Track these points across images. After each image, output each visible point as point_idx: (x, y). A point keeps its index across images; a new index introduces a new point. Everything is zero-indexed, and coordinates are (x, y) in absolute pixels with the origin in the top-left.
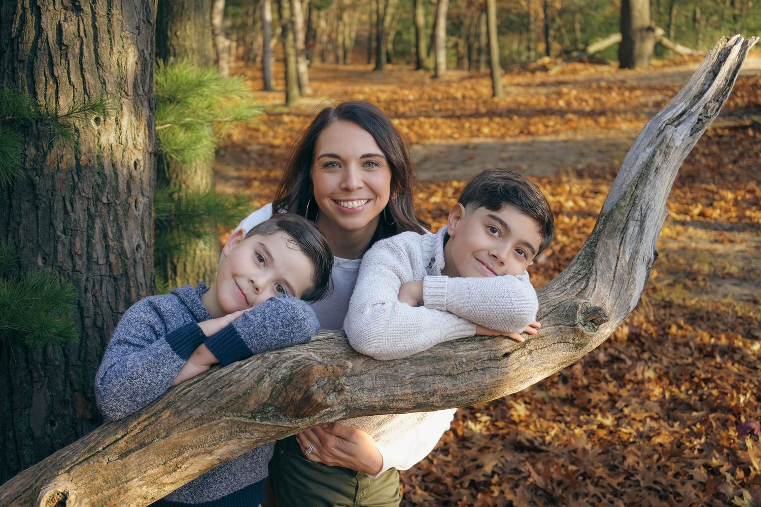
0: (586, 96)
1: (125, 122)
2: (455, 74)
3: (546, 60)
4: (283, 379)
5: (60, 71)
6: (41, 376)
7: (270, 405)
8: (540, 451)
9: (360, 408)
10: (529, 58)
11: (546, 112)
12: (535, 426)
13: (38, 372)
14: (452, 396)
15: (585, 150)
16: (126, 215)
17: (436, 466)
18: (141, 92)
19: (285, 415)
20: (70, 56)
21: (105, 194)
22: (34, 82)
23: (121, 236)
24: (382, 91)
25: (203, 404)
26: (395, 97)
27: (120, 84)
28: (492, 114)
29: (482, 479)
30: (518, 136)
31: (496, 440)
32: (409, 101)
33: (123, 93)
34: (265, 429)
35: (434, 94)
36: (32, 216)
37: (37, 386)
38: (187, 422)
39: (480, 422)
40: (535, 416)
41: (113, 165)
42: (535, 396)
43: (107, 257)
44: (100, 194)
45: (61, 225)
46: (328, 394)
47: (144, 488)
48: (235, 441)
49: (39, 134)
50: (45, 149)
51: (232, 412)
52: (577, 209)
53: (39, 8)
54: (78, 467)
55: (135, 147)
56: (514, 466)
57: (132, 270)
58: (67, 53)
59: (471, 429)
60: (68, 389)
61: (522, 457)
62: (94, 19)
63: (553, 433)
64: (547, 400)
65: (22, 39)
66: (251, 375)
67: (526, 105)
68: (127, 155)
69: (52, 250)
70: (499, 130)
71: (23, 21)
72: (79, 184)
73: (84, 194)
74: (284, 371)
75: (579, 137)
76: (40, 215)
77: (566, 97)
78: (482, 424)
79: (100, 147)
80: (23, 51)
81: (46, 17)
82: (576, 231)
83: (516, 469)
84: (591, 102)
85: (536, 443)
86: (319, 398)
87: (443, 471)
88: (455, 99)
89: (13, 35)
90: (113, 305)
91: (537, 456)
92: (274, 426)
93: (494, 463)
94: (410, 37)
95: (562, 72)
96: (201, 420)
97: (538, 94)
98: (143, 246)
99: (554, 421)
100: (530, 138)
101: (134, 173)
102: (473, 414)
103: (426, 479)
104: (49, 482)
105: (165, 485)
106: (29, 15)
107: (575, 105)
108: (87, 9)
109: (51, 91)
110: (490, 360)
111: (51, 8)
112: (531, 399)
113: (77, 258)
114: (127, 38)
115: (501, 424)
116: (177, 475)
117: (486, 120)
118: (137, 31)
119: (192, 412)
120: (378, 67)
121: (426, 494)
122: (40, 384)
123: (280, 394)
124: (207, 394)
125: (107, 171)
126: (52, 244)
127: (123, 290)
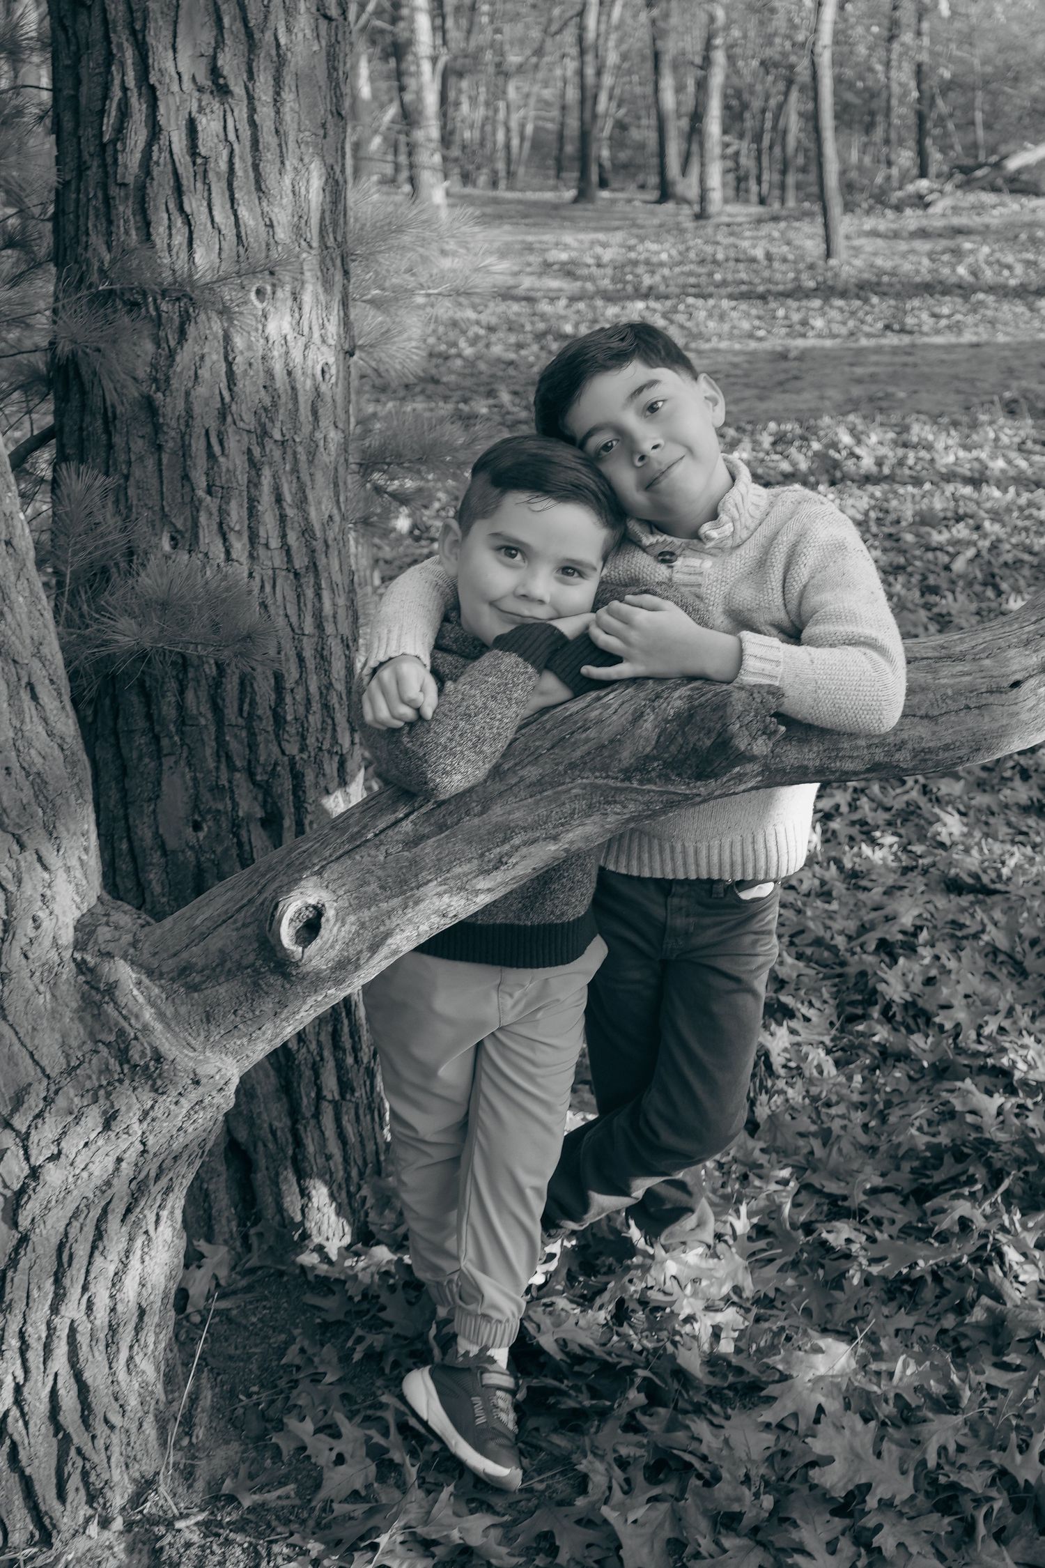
0: (1009, 259)
1: (307, 298)
2: (744, 212)
3: (924, 184)
4: (678, 715)
5: (194, 204)
6: (174, 744)
7: (655, 758)
8: (995, 892)
9: (784, 770)
10: (888, 178)
11: (932, 288)
12: (981, 850)
13: (171, 738)
14: (930, 751)
15: (1016, 363)
16: (311, 462)
17: (812, 919)
18: (330, 242)
19: (679, 775)
20: (211, 175)
21: (278, 424)
22: (148, 224)
23: (304, 500)
24: (605, 245)
25: (541, 761)
26: (633, 255)
27: (298, 227)
28: (828, 291)
29: (900, 937)
30: (881, 335)
31: (910, 875)
32: (662, 264)
33: (303, 243)
34: (646, 798)
35: (709, 249)
36: (150, 463)
37: (168, 762)
38: (516, 789)
39: (881, 846)
40: (977, 834)
41: (289, 373)
42: (973, 802)
43: (284, 536)
44: (269, 425)
45: (204, 478)
46: (754, 738)
47: (446, 898)
48: (596, 818)
49: (159, 316)
50: (172, 343)
51: (593, 770)
52: (1012, 473)
53: (152, 89)
54: (335, 866)
55: (324, 341)
56: (950, 917)
57: (324, 560)
58: (205, 171)
59: (867, 858)
60: (223, 766)
61: (965, 900)
62: (252, 110)
63: (1012, 862)
64: (995, 808)
65: (124, 145)
66: (621, 712)
67: (893, 274)
68: (311, 355)
69: (189, 523)
70: (844, 323)
71: (124, 112)
72: (234, 407)
73: (241, 425)
74: (678, 703)
75: (1001, 338)
76: (165, 461)
77: (970, 260)
78: (885, 850)
79: (267, 339)
80: (126, 167)
81: (167, 106)
82: (1015, 514)
83: (953, 922)
84: (1019, 269)
85: (985, 879)
86: (742, 743)
87: (827, 928)
88: (753, 260)
89: (106, 138)
90: (294, 620)
91: (989, 900)
92: (662, 793)
93: (916, 912)
94: (644, 133)
95: (956, 210)
96: (539, 785)
97: (912, 251)
98: (337, 518)
99: (1013, 843)
100: (906, 339)
101: (324, 388)
102: (867, 833)
103: (796, 940)
104: (289, 891)
105: (477, 892)
106: (134, 101)
107: (988, 275)
108: (238, 90)
109: (179, 239)
110: (991, 692)
111: (175, 88)
112: (969, 807)
113: (232, 537)
114: (307, 143)
115: (918, 849)
116: (499, 876)
117: (817, 303)
118: (321, 132)
119: (525, 772)
120: (583, 195)
121: (801, 964)
122: (173, 759)
123: (672, 740)
124: (547, 744)
125: (278, 384)
126: (188, 513)
127: (310, 593)
